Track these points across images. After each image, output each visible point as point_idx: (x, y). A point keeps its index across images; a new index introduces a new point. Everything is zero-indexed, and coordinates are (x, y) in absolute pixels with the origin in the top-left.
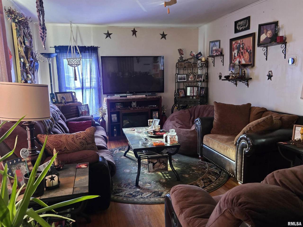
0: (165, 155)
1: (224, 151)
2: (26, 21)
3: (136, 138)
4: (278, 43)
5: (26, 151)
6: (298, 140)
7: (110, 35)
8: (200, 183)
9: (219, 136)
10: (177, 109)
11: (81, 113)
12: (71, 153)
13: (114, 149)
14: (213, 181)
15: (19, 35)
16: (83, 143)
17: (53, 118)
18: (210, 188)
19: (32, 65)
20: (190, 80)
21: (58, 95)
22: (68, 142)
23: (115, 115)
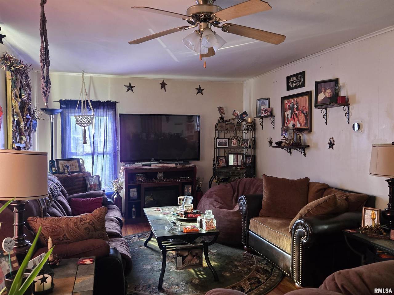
0: (198, 245)
1: (276, 240)
2: (25, 69)
3: (162, 221)
4: (340, 105)
5: (10, 242)
6: (369, 228)
7: (133, 89)
8: (245, 285)
9: (270, 220)
10: (217, 182)
11: (89, 186)
12: (72, 242)
13: (131, 236)
14: (263, 281)
15: (14, 87)
16: (89, 229)
17: (51, 195)
18: (259, 292)
19: (28, 124)
20: (232, 145)
21: (60, 162)
22: (69, 228)
23: (135, 190)
